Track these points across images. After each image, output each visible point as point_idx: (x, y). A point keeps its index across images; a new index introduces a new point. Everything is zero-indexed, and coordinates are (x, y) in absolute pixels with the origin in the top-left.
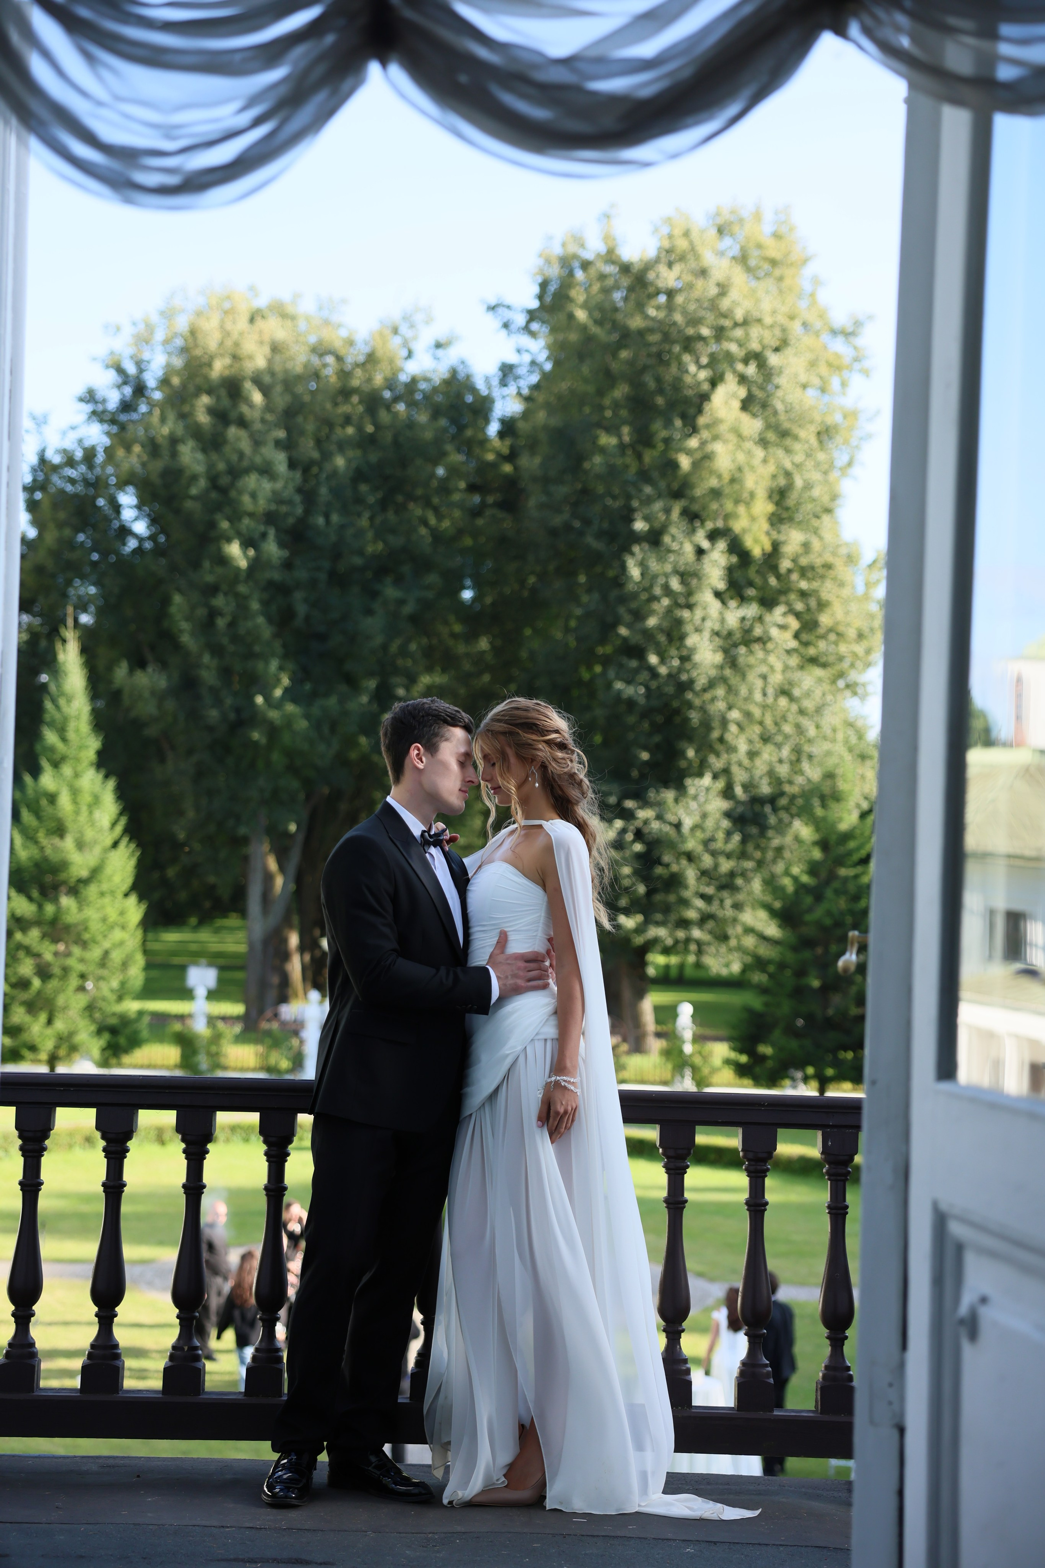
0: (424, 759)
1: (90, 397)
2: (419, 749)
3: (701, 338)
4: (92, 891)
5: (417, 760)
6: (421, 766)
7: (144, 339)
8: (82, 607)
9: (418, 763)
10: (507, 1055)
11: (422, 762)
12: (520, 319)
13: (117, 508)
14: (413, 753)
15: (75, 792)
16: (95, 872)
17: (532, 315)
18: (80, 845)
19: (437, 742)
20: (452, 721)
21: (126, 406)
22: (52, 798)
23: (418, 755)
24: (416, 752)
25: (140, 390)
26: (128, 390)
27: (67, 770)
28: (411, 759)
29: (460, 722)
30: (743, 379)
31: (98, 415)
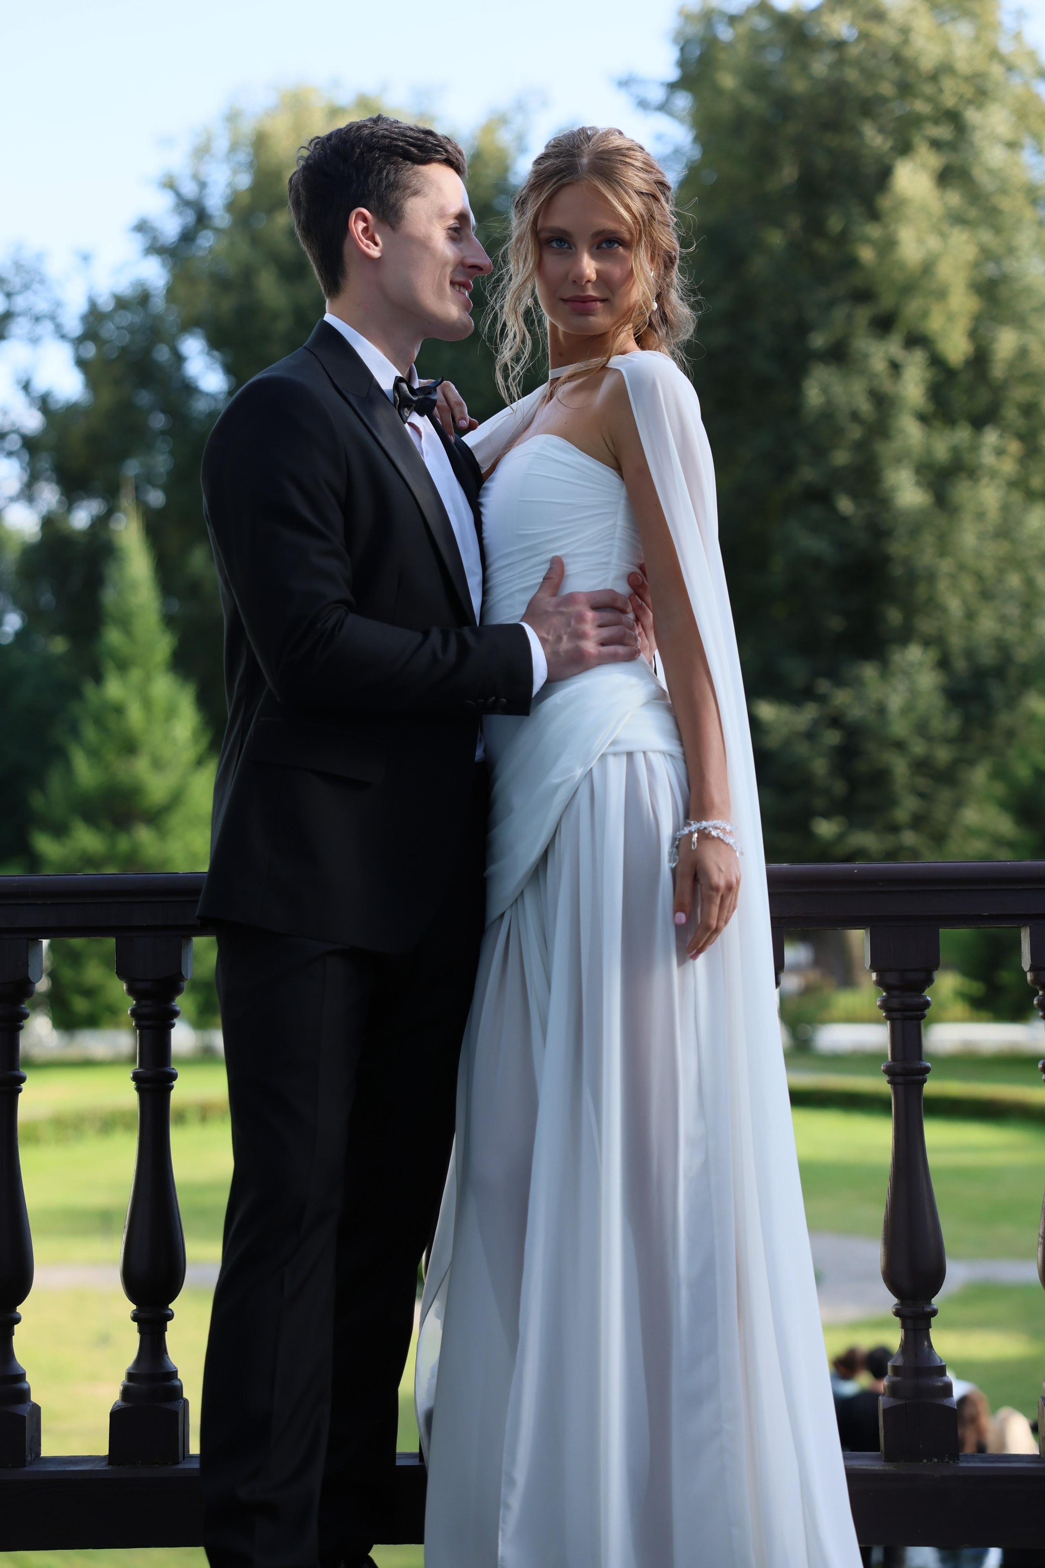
0: (378, 238)
1: (142, 227)
2: (365, 219)
3: (882, 100)
4: (175, 820)
5: (365, 241)
6: (375, 252)
7: (202, 152)
8: (147, 479)
9: (368, 246)
10: (558, 787)
11: (376, 244)
12: (657, 95)
13: (179, 359)
14: (357, 227)
15: (147, 704)
16: (176, 799)
17: (673, 87)
18: (158, 765)
19: (398, 200)
20: (420, 154)
21: (187, 237)
22: (119, 710)
23: (365, 230)
24: (361, 225)
25: (202, 218)
26: (190, 217)
27: (135, 674)
28: (354, 241)
29: (438, 152)
30: (936, 145)
31: (156, 248)
